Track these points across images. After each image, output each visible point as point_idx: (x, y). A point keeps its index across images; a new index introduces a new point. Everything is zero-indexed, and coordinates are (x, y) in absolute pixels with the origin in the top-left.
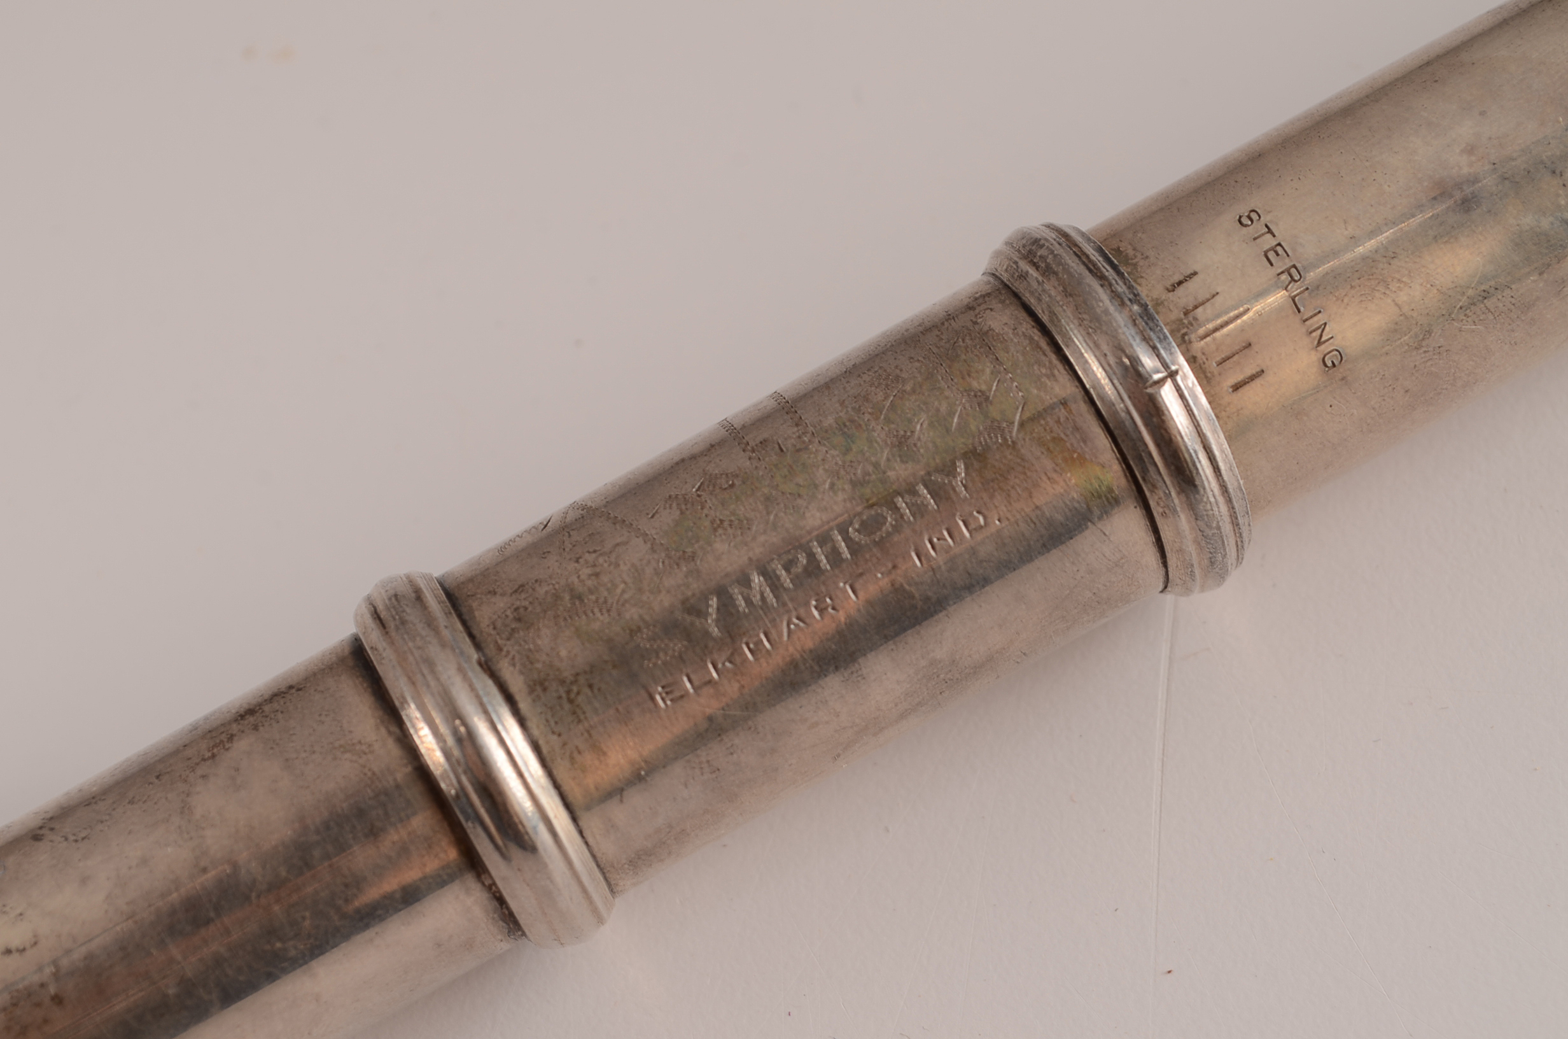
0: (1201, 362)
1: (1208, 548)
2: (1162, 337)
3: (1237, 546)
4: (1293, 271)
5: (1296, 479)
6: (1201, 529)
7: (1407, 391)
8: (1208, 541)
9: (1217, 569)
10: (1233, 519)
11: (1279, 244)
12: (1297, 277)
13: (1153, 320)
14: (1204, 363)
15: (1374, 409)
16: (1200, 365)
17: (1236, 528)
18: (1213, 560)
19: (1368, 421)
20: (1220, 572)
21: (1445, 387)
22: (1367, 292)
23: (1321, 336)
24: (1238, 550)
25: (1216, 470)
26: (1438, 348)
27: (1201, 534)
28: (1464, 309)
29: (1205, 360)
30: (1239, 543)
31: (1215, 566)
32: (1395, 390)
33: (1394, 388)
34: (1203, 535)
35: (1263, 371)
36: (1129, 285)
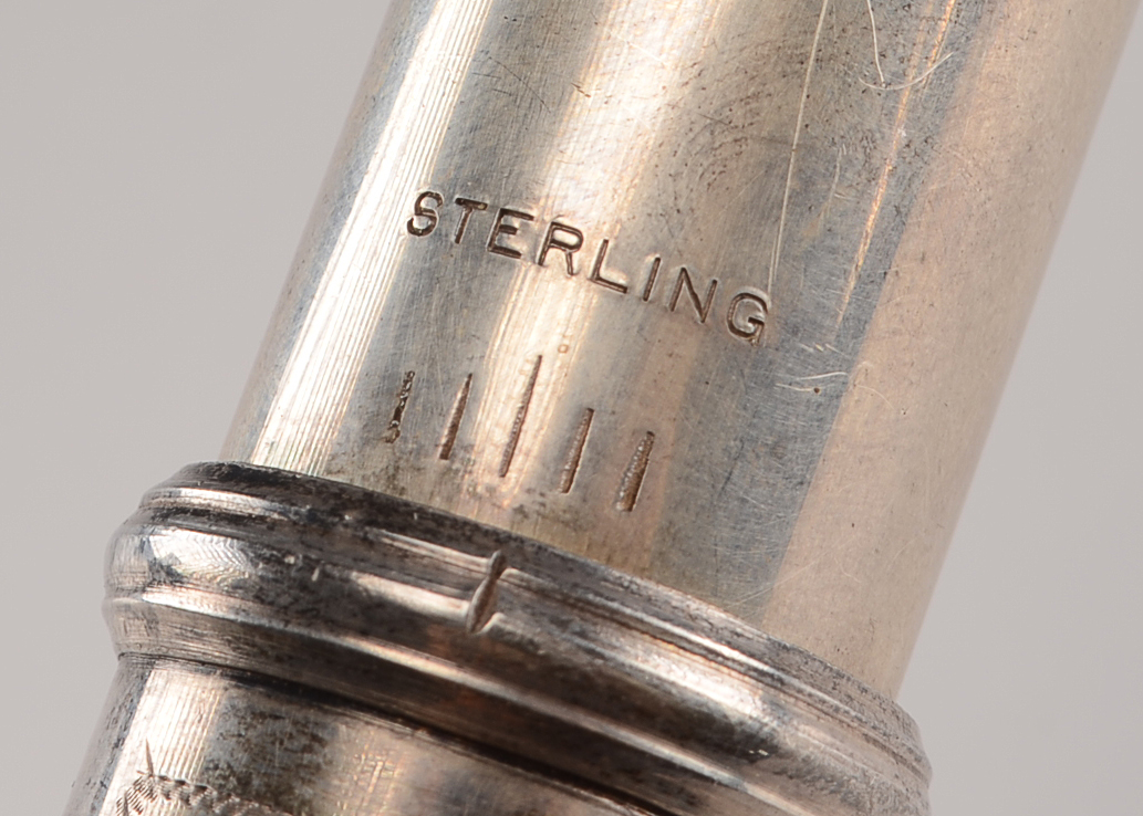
0: (537, 507)
1: (822, 789)
2: (432, 525)
3: (875, 742)
4: (560, 235)
5: (877, 551)
6: (777, 770)
7: (923, 259)
8: (809, 778)
9: (876, 806)
10: (820, 706)
11: (504, 212)
12: (572, 239)
13: (396, 511)
14: (543, 505)
15: (894, 333)
16: (539, 513)
17: (839, 716)
18: (852, 800)
19: (907, 360)
20: (889, 804)
21: (983, 197)
22: (706, 164)
23: (695, 296)
24: (884, 747)
25: (711, 656)
26: (906, 150)
27: (784, 777)
28: (890, 53)
29: (541, 499)
30: (872, 734)
31: (868, 805)
32: (901, 274)
33: (897, 273)
34: (791, 777)
35: (650, 434)
36: (317, 488)
